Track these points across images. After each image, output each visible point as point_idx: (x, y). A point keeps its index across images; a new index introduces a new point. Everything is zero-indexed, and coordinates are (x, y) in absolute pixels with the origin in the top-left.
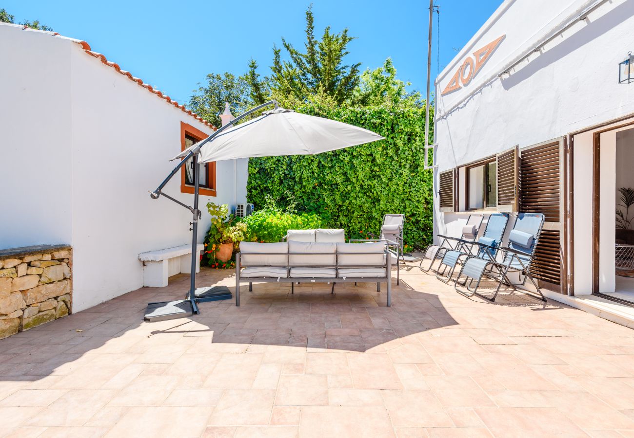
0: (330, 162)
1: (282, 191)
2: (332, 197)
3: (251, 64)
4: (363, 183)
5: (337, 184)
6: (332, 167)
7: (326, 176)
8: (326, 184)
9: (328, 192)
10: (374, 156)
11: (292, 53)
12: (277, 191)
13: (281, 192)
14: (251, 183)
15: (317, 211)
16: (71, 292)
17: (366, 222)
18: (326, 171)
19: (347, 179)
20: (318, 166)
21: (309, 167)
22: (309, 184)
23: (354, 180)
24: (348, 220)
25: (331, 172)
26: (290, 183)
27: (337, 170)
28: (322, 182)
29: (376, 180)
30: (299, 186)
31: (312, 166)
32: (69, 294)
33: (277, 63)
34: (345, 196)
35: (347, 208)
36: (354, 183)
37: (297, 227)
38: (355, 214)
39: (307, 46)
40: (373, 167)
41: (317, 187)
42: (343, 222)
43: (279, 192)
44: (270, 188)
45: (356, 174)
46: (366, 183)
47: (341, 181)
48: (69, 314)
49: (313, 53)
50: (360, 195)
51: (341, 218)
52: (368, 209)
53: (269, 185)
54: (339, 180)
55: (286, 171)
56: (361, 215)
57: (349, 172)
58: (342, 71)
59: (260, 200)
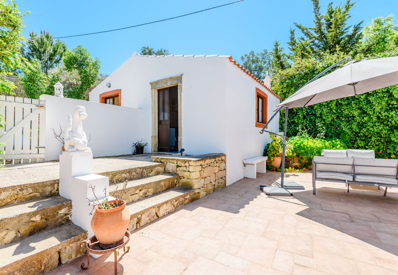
0: (347, 101)
1: (306, 123)
2: (348, 126)
3: (275, 44)
4: (380, 115)
5: (354, 117)
6: (348, 104)
7: (344, 111)
8: (343, 117)
9: (345, 123)
10: (391, 92)
11: (303, 30)
12: (301, 123)
13: (304, 124)
14: (282, 119)
15: (338, 136)
16: (226, 176)
17: (384, 145)
18: (343, 107)
19: (363, 112)
20: (336, 105)
21: (327, 106)
22: (328, 118)
23: (371, 113)
24: (365, 144)
25: (348, 108)
26: (312, 118)
27: (353, 106)
28: (339, 116)
29: (394, 112)
30: (320, 120)
31: (330, 105)
32: (225, 177)
33: (292, 39)
34: (361, 125)
35: (364, 134)
36: (370, 115)
37: (326, 148)
38: (373, 139)
39: (315, 22)
40: (389, 101)
41: (335, 120)
42: (360, 145)
43: (303, 124)
44: (297, 122)
45: (372, 108)
46: (383, 115)
47: (357, 114)
48: (225, 186)
49: (320, 25)
50: (377, 124)
51: (359, 142)
52: (386, 135)
53: (296, 120)
54: (356, 113)
55: (308, 110)
56: (379, 139)
57: (364, 107)
58: (345, 31)
59: (289, 130)
